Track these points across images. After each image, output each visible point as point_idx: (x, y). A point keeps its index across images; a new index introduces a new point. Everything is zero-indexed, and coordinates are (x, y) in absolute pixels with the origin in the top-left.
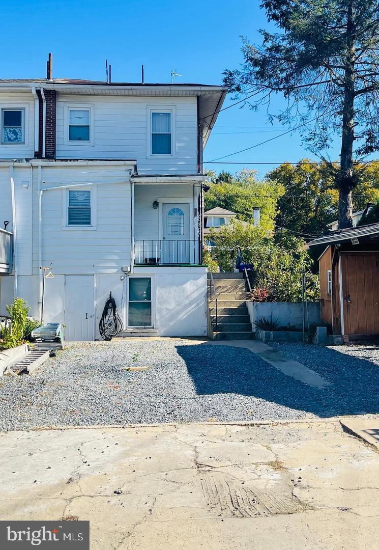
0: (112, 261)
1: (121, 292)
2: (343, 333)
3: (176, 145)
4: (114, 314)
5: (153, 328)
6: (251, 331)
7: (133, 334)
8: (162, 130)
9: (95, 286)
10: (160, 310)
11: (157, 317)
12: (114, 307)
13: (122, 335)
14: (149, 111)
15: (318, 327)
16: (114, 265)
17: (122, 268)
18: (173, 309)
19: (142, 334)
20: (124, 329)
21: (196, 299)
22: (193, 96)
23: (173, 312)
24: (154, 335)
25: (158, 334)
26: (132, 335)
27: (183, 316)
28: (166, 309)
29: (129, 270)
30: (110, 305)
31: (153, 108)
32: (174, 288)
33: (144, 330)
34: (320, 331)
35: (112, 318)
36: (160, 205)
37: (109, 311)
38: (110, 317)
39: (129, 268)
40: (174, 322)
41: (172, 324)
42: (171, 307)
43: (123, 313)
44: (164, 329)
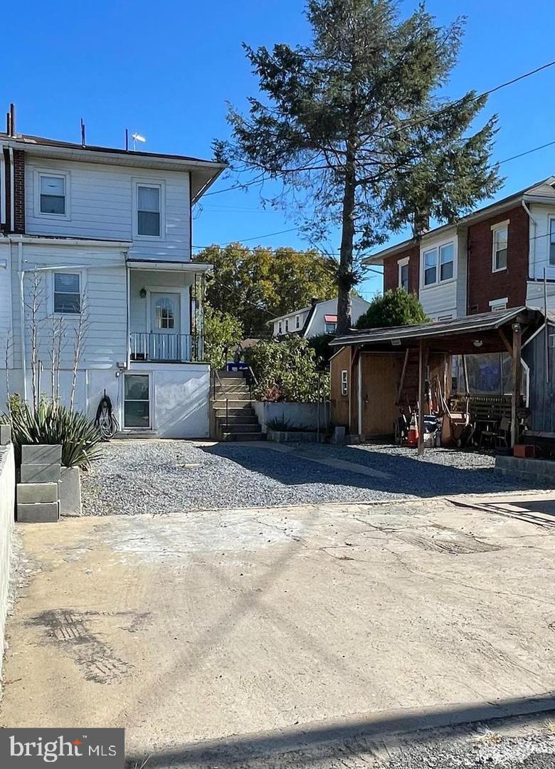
0: (107, 355)
1: (116, 390)
2: (360, 433)
3: (166, 226)
4: (110, 415)
5: (151, 429)
6: (260, 431)
7: (130, 436)
8: (149, 208)
9: (87, 383)
10: (160, 411)
11: (154, 417)
12: (109, 407)
13: (119, 436)
14: (134, 185)
15: (337, 428)
16: (107, 359)
17: (118, 363)
18: (173, 409)
19: (140, 436)
20: (120, 430)
21: (198, 399)
22: (184, 171)
23: (172, 412)
24: (154, 436)
25: (157, 436)
26: (128, 436)
27: (184, 417)
28: (167, 410)
29: (125, 366)
30: (105, 404)
31: (140, 181)
32: (175, 386)
33: (142, 432)
34: (339, 431)
35: (107, 418)
36: (148, 294)
37: (104, 410)
38: (104, 418)
39: (125, 363)
40: (175, 423)
41: (172, 425)
42: (169, 407)
43: (119, 413)
44: (164, 431)
